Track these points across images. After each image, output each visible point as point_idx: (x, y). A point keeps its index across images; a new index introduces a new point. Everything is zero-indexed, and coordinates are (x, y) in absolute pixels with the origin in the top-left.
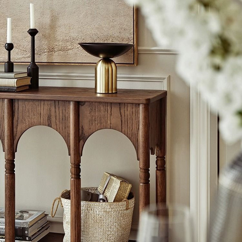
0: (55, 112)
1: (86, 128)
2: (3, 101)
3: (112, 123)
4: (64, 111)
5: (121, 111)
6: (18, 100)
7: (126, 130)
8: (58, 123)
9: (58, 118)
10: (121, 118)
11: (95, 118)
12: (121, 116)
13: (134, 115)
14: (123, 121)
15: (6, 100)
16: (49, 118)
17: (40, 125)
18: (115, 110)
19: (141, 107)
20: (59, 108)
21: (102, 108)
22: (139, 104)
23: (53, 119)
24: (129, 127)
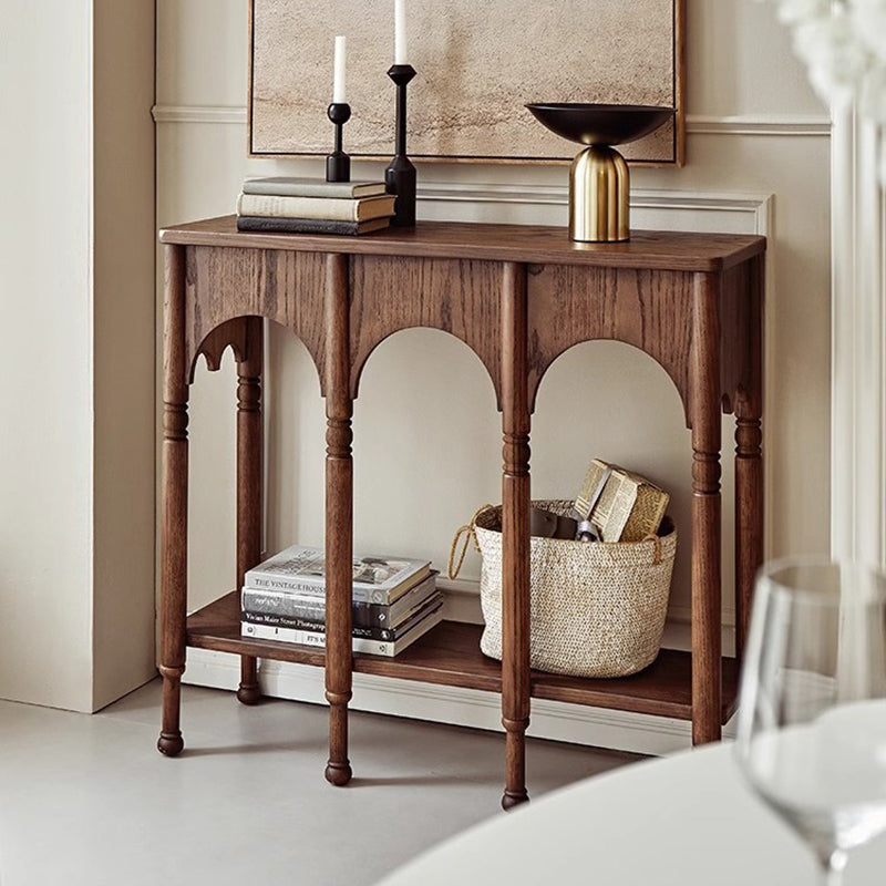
0: (462, 289)
1: (545, 335)
2: (323, 260)
3: (616, 323)
4: (485, 289)
5: (643, 291)
6: (363, 256)
7: (656, 345)
8: (468, 321)
9: (468, 307)
10: (643, 311)
11: (570, 310)
12: (643, 305)
13: (677, 301)
14: (648, 318)
15: (330, 257)
16: (446, 308)
17: (421, 325)
18: (626, 287)
19: (698, 283)
20: (472, 280)
21: (589, 282)
22: (691, 273)
23: (456, 311)
24: (663, 334)
